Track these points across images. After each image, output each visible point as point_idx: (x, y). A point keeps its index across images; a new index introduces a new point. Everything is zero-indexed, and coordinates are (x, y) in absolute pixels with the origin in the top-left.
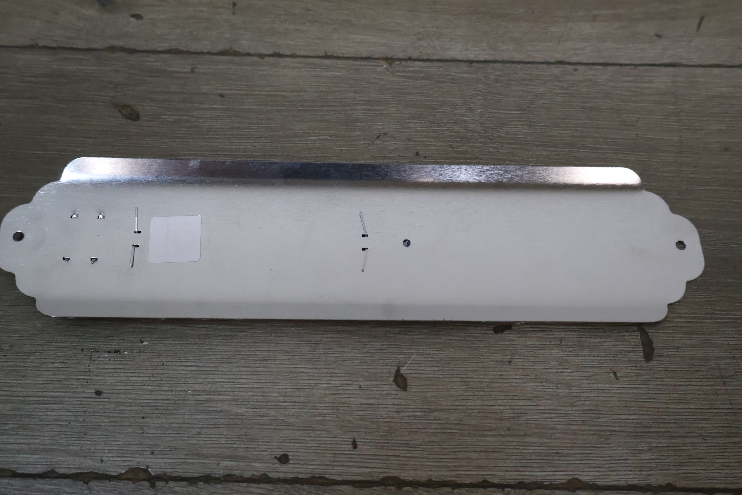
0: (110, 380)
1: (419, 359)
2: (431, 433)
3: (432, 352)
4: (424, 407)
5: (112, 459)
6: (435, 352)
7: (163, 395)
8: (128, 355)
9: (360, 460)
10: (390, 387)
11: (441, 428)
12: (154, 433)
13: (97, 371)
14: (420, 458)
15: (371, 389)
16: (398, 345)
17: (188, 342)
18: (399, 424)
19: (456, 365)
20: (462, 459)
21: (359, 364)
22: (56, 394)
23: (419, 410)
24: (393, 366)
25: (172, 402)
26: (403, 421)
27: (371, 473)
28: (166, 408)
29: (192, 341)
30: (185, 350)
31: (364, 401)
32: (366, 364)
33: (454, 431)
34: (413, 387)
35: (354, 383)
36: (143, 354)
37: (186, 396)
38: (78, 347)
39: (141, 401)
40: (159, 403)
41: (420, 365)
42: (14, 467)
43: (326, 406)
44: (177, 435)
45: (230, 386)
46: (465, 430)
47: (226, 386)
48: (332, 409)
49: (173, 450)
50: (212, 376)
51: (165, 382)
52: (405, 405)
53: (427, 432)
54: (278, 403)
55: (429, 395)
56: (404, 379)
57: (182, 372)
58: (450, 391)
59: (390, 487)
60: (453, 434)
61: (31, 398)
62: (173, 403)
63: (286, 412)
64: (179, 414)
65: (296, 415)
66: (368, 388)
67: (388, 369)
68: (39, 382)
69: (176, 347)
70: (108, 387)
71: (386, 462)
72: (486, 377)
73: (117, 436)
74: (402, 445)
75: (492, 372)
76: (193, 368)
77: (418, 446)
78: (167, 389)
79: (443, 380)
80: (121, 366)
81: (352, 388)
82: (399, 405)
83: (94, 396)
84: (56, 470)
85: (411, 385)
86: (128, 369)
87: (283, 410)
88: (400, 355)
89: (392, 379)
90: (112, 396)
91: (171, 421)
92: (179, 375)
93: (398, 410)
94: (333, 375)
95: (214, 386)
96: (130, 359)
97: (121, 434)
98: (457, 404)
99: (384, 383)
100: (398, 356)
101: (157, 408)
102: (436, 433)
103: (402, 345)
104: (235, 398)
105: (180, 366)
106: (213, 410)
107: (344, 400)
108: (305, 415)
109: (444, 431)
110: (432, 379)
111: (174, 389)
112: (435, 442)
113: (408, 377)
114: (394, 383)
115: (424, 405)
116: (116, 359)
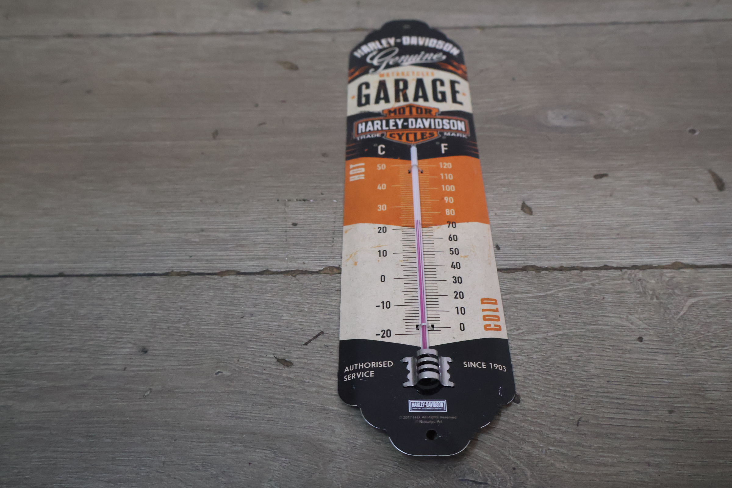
0: (302, 217)
1: (539, 196)
2: (557, 239)
3: (548, 192)
5: (311, 262)
6: (550, 192)
8: (313, 202)
9: (504, 257)
10: (519, 213)
11: (564, 236)
13: (291, 212)
15: (504, 215)
18: (531, 235)
19: (568, 198)
20: (585, 253)
23: (545, 226)
24: (519, 201)
26: (533, 233)
27: (514, 264)
31: (500, 222)
33: (575, 237)
34: (537, 212)
36: (324, 201)
42: (238, 269)
46: (584, 236)
52: (533, 223)
53: (554, 239)
55: (550, 217)
56: (529, 208)
58: (567, 214)
59: (531, 272)
66: (502, 215)
67: (516, 203)
70: (301, 221)
71: (525, 257)
72: (593, 205)
73: (314, 248)
74: (535, 247)
75: (598, 202)
77: (548, 247)
79: (560, 207)
80: (309, 209)
82: (528, 223)
83: (291, 226)
84: (270, 270)
85: (535, 212)
89: (520, 208)
90: (305, 226)
93: (528, 227)
96: (315, 204)
97: (316, 247)
99: (514, 211)
100: (522, 195)
102: (560, 239)
103: (523, 189)
109: (567, 237)
110: (550, 207)
112: (561, 244)
113: (533, 207)
114: (522, 211)
115: (548, 223)
116: (304, 205)
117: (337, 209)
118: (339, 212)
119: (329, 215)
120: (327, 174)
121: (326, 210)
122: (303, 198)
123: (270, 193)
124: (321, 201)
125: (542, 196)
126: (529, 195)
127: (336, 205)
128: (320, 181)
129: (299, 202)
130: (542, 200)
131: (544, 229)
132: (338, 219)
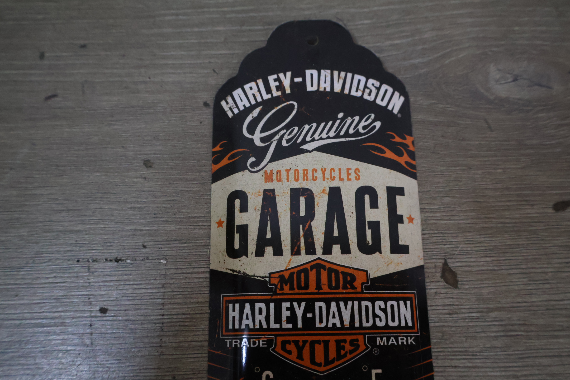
0: (114, 295)
1: (469, 249)
2: (492, 337)
3: (483, 239)
4: (481, 306)
7: (177, 309)
8: (131, 264)
10: (438, 284)
11: (503, 331)
12: (173, 355)
13: (98, 284)
14: (482, 367)
16: (442, 233)
17: (198, 244)
19: (512, 253)
20: (532, 366)
22: (56, 314)
23: (475, 310)
24: (439, 259)
25: (188, 316)
26: (457, 325)
28: (182, 324)
29: (202, 243)
30: (194, 254)
33: (519, 333)
34: (464, 283)
36: (147, 261)
38: (73, 258)
39: (154, 318)
41: (470, 256)
44: (199, 355)
46: (532, 331)
49: (197, 373)
51: (176, 293)
52: (457, 305)
53: (488, 336)
55: (485, 291)
56: (454, 274)
57: (196, 280)
58: (509, 285)
60: (518, 337)
61: (28, 321)
64: (199, 331)
67: (433, 263)
68: (34, 302)
69: (184, 251)
70: (113, 303)
71: (443, 374)
72: (550, 266)
74: (460, 354)
75: (556, 260)
77: (478, 354)
78: (181, 301)
80: (125, 277)
82: (450, 305)
83: (99, 314)
85: (462, 281)
86: (134, 280)
88: (445, 245)
89: (439, 275)
90: (119, 314)
91: (190, 339)
92: (192, 284)
93: (451, 312)
96: (134, 269)
98: (519, 300)
99: (430, 280)
100: (443, 246)
101: (172, 324)
102: (497, 337)
105: (191, 273)
109: (507, 334)
110: (485, 272)
111: (188, 301)
112: (498, 347)
113: (458, 271)
114: (443, 280)
115: (480, 304)
116: (118, 270)
117: (166, 278)
118: (170, 283)
119: (154, 291)
120: (152, 205)
121: (150, 280)
122: (116, 256)
123: (66, 244)
124: (142, 262)
125: (474, 249)
126: (453, 246)
127: (165, 269)
128: (140, 219)
129: (109, 264)
130: (473, 256)
131: (474, 316)
132: (168, 298)
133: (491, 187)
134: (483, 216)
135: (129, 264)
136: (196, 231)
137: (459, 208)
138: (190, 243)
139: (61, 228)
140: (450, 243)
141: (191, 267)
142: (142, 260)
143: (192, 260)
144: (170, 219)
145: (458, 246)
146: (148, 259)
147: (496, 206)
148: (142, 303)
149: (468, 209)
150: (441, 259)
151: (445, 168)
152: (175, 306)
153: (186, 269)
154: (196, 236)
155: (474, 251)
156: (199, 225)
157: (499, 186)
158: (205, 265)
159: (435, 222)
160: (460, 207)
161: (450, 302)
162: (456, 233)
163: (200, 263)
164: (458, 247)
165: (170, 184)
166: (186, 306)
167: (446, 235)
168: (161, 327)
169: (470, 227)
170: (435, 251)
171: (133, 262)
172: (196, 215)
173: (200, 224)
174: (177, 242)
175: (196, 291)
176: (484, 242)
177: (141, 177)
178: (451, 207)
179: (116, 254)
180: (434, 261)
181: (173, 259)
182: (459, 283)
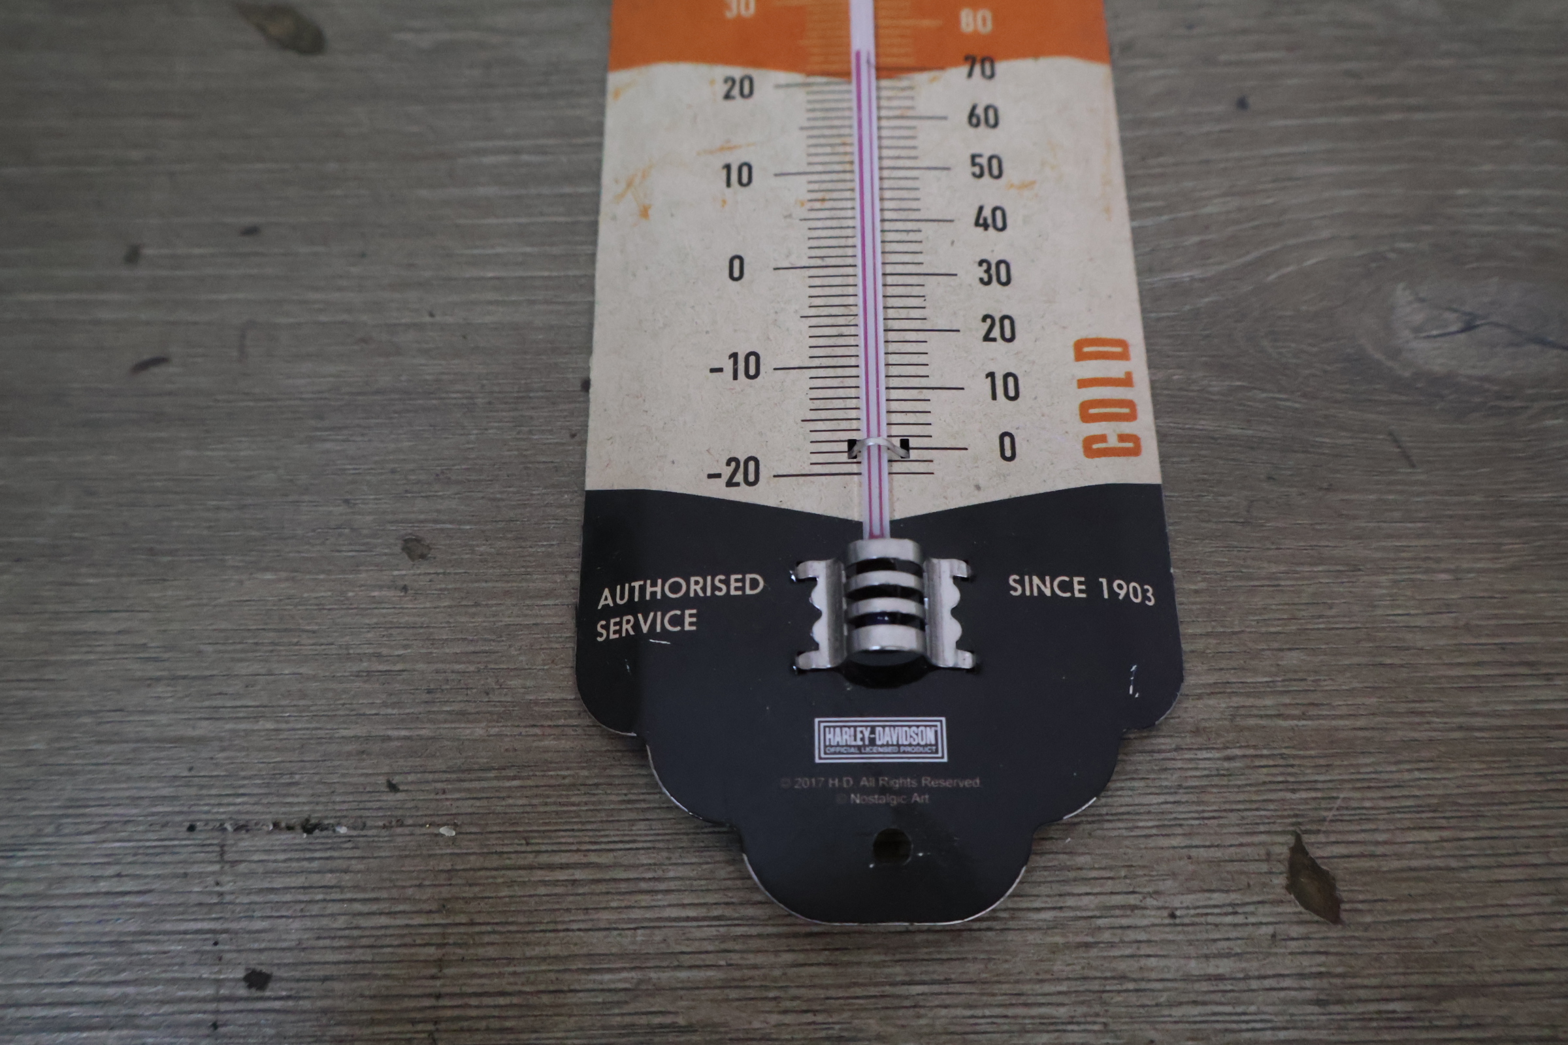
0: (292, 931)
1: (1368, 804)
3: (1407, 776)
4: (1414, 979)
6: (1417, 774)
7: (481, 976)
8: (349, 838)
10: (1280, 910)
13: (246, 900)
15: (1210, 919)
16: (1282, 756)
17: (553, 782)
19: (1499, 817)
21: (1154, 831)
22: (111, 991)
23: (1396, 993)
24: (1277, 833)
25: (515, 1000)
26: (1346, 1037)
28: (495, 1024)
29: (564, 777)
30: (542, 809)
31: (1195, 967)
32: (1179, 831)
34: (1360, 906)
35: (1150, 902)
36: (399, 830)
37: (561, 976)
38: (178, 819)
39: (411, 1004)
40: (470, 1006)
41: (1373, 826)
43: (1060, 993)
45: (712, 932)
47: (698, 934)
48: (1083, 1003)
50: (645, 900)
51: (484, 928)
54: (888, 989)
55: (1422, 933)
57: (542, 890)
58: (1497, 916)
61: (23, 1012)
62: (520, 1006)
63: (922, 1022)
65: (959, 1029)
66: (1202, 920)
67: (1260, 844)
68: (48, 951)
69: (510, 801)
70: (289, 958)
76: (579, 875)
78: (496, 954)
79: (1464, 875)
80: (329, 879)
81: (1145, 922)
82: (1320, 975)
83: (242, 991)
86: (356, 887)
87: (911, 1012)
88: (1294, 791)
89: (1280, 881)
90: (306, 990)
92: (532, 901)
93: (1322, 997)
94: (1072, 875)
95: (658, 936)
96: (357, 853)
98: (1532, 963)
99: (1255, 898)
100: (1289, 795)
101: (465, 1024)
103: (1295, 757)
104: (737, 974)
105: (531, 868)
106: (661, 1026)
107: (1122, 966)
108: (989, 1028)
110: (1423, 874)
111: (517, 953)
113: (1338, 869)
114: (1292, 896)
115: (1412, 974)
116: (308, 855)
117: (453, 882)
118: (464, 898)
119: (417, 920)
120: (421, 666)
121: (404, 887)
122: (305, 816)
123: (159, 778)
124: (384, 832)
125: (1382, 803)
126: (1319, 795)
127: (451, 854)
128: (385, 705)
129: (286, 837)
130: (1382, 826)
131: (1394, 1012)
132: (455, 944)
133: (1422, 622)
134: (1402, 708)
135: (344, 839)
136: (549, 743)
137: (1330, 682)
138: (528, 778)
139: (149, 732)
140: (1309, 786)
141: (529, 849)
142: (384, 827)
143: (535, 828)
144: (471, 708)
145: (1335, 795)
146: (401, 824)
147: (1439, 677)
148: (377, 959)
149: (1356, 684)
150: (1284, 833)
151: (1282, 568)
152: (476, 970)
153: (513, 856)
154: (548, 756)
155: (1382, 811)
156: (558, 726)
157: (1445, 620)
158: (573, 843)
159: (1263, 722)
160: (1331, 679)
161: (1320, 965)
162: (1325, 756)
163: (559, 837)
164: (1337, 798)
165: (477, 605)
166: (511, 969)
167: (1297, 762)
168: (431, 1033)
169: (1367, 739)
170: (1265, 810)
171: (354, 833)
172: (550, 695)
173: (562, 722)
174: (492, 774)
175: (541, 923)
176: (1411, 783)
177: (392, 586)
178: (1305, 680)
179: (306, 808)
180: (1263, 838)
181: (477, 825)
182: (1345, 906)
